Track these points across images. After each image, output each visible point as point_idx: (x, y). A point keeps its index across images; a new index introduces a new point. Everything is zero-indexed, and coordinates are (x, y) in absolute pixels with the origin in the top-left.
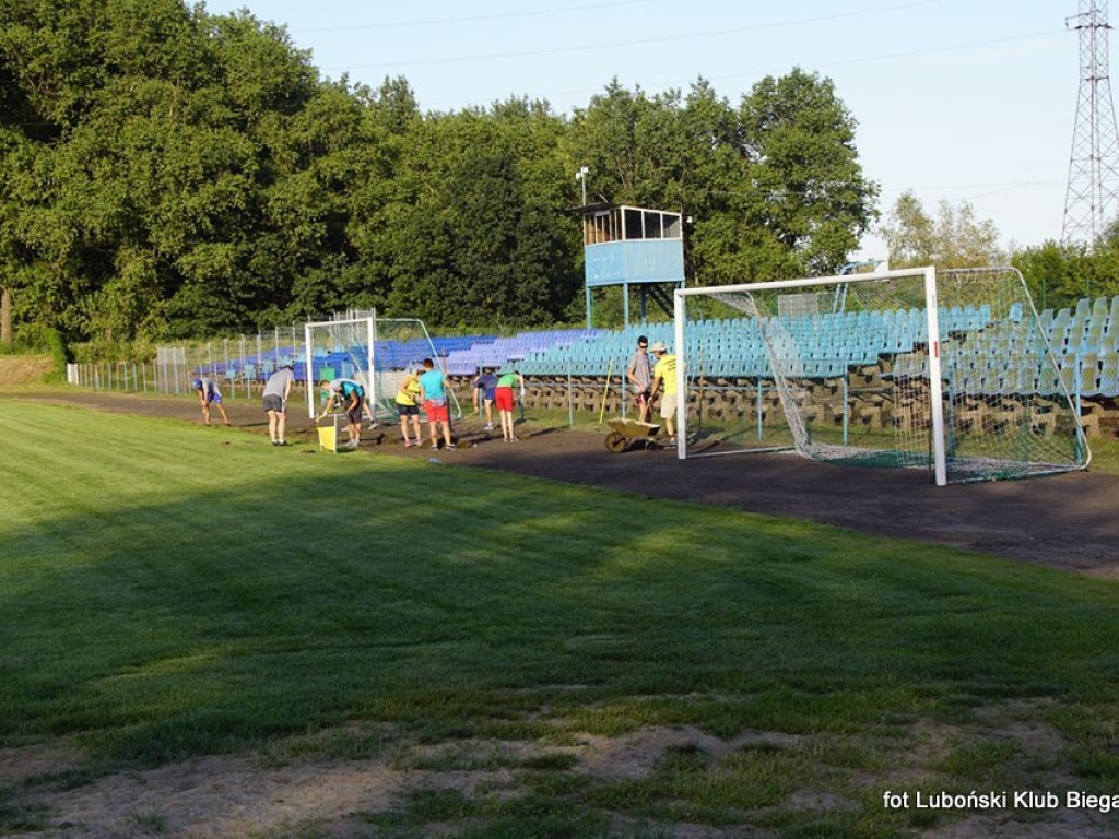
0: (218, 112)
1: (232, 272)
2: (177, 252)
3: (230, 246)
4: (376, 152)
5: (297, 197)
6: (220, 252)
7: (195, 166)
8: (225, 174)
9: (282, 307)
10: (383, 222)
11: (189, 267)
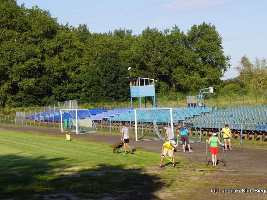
0: (30, 39)
1: (34, 87)
2: (18, 81)
3: (33, 79)
4: (77, 50)
5: (54, 64)
6: (31, 81)
7: (23, 56)
8: (32, 58)
9: (49, 97)
10: (79, 71)
11: (21, 86)
